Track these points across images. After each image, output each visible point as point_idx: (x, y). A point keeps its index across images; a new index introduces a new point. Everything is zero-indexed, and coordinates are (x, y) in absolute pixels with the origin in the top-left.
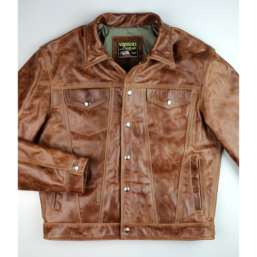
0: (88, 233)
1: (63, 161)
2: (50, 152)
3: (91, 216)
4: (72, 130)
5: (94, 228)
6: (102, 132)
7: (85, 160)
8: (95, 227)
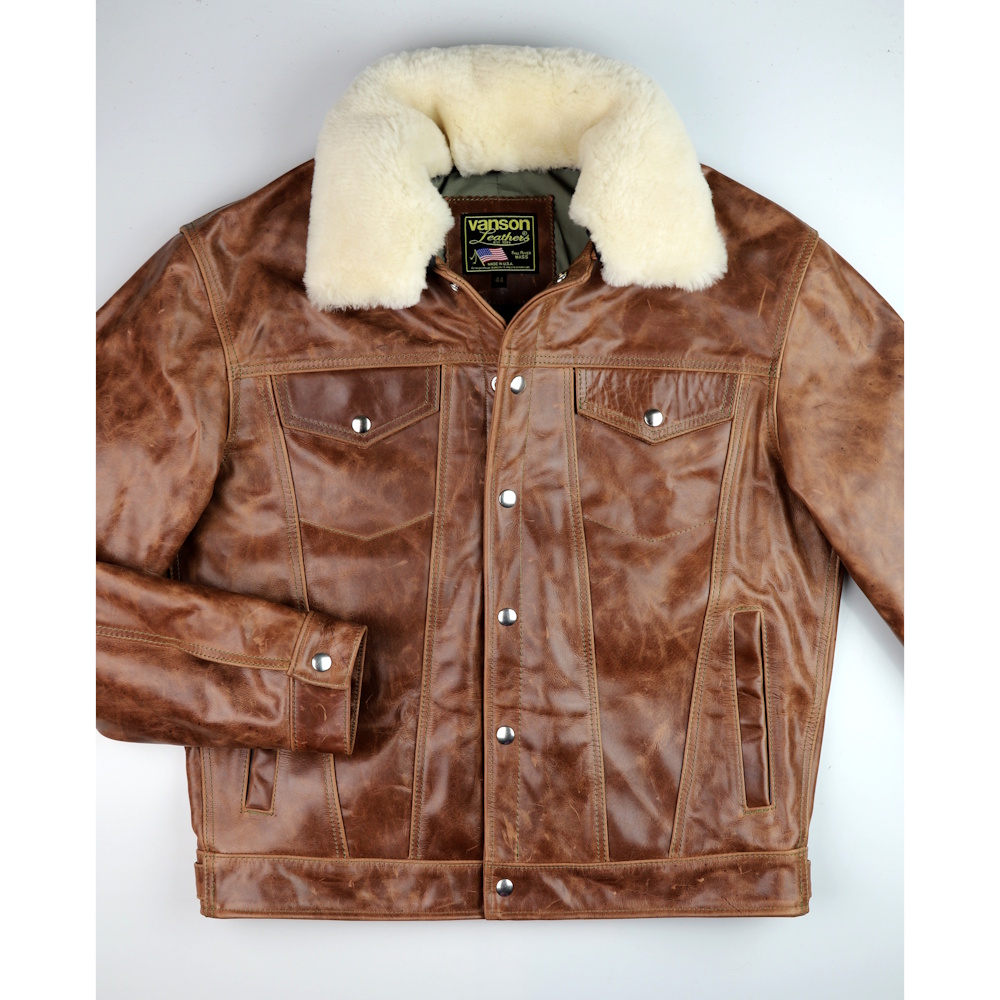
0: (373, 892)
1: (274, 642)
2: (228, 608)
3: (382, 833)
4: (308, 521)
5: (394, 877)
6: (415, 525)
7: (355, 632)
8: (397, 874)
